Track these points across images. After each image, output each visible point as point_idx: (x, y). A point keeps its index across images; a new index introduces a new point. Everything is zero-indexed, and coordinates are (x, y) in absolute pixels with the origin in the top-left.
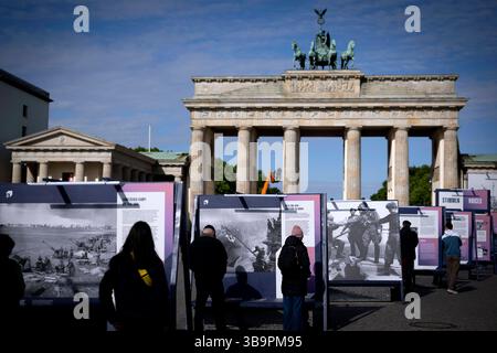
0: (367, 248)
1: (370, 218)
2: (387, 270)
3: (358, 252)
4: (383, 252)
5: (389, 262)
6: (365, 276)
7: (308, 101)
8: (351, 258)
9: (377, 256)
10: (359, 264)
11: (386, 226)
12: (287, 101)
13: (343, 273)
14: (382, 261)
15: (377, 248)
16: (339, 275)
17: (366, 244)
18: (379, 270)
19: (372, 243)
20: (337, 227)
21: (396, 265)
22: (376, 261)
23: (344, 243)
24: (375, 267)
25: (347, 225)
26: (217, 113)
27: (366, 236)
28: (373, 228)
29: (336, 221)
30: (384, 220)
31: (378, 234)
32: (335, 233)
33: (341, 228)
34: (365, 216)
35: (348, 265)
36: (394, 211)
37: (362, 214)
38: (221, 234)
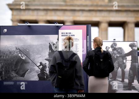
1: (119, 53)
4: (127, 75)
5: (131, 81)
7: (78, 6)
9: (123, 77)
10: (111, 83)
11: (129, 58)
12: (66, 5)
14: (126, 81)
17: (116, 69)
18: (124, 87)
19: (120, 69)
21: (136, 83)
22: (123, 81)
24: (122, 85)
26: (27, 12)
27: (116, 64)
28: (121, 59)
30: (128, 54)
31: (124, 63)
34: (115, 52)
36: (134, 48)
37: (113, 50)
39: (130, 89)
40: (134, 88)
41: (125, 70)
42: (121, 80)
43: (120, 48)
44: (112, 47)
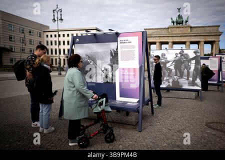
1: (185, 58)
3: (179, 74)
5: (195, 79)
6: (182, 86)
8: (175, 77)
11: (193, 62)
13: (171, 84)
14: (191, 79)
15: (188, 73)
16: (169, 85)
17: (182, 70)
18: (189, 83)
19: (186, 70)
20: (169, 62)
21: (198, 81)
22: (188, 79)
23: (172, 70)
24: (187, 82)
25: (174, 61)
27: (183, 66)
29: (169, 59)
30: (193, 59)
31: (189, 66)
32: (168, 65)
33: (171, 63)
35: (173, 80)
36: (197, 54)
37: (181, 56)
38: (86, 60)
39: (193, 86)
40: (197, 85)
41: (190, 71)
43: (187, 54)
44: (180, 53)
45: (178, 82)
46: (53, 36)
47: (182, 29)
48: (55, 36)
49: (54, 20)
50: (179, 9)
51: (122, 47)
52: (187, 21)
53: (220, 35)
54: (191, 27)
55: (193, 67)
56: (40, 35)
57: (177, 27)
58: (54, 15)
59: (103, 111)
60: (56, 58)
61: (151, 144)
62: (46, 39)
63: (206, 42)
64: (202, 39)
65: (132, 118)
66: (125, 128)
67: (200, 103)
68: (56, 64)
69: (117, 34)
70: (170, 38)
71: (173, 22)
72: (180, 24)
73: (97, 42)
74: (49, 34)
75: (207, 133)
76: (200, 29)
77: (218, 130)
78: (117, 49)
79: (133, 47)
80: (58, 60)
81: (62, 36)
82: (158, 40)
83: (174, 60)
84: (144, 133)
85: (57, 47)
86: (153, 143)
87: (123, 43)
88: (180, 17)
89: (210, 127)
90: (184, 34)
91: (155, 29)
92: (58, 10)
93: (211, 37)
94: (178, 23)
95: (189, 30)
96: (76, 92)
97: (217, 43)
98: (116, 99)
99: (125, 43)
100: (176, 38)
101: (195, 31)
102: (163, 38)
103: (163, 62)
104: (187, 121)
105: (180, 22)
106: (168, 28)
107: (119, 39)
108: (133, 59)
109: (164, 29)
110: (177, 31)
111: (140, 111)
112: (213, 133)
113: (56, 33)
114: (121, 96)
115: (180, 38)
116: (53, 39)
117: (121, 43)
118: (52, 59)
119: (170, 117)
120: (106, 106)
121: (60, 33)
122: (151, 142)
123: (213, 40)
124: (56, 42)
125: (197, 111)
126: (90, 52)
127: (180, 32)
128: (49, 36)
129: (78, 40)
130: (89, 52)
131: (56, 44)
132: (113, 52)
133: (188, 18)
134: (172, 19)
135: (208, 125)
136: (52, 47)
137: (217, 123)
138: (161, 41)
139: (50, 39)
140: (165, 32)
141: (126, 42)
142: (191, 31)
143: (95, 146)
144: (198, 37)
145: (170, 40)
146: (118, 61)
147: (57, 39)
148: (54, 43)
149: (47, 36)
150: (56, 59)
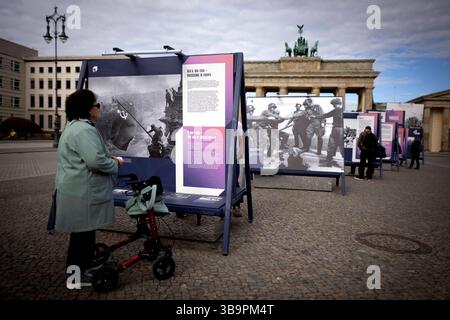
0: (310, 141)
1: (315, 113)
2: (329, 162)
3: (301, 144)
4: (325, 144)
5: (332, 153)
6: (307, 166)
8: (294, 149)
9: (319, 148)
11: (330, 120)
13: (286, 163)
14: (324, 153)
15: (320, 141)
16: (282, 165)
17: (309, 137)
18: (321, 162)
19: (315, 136)
20: (283, 120)
21: (339, 157)
22: (319, 153)
23: (288, 136)
24: (317, 158)
25: (292, 119)
27: (309, 129)
28: (318, 122)
29: (282, 115)
30: (329, 115)
31: (321, 128)
32: (281, 126)
34: (309, 111)
35: (291, 156)
36: (338, 106)
37: (307, 109)
38: (112, 109)
39: (329, 166)
40: (336, 164)
41: (323, 137)
42: (316, 151)
43: (317, 106)
44: (305, 104)
45: (301, 159)
46: (46, 70)
47: (304, 64)
48: (50, 70)
49: (48, 37)
50: (301, 28)
51: (190, 85)
52: (314, 51)
53: (374, 77)
54: (322, 62)
55: (328, 131)
56: (17, 67)
57: (297, 61)
58: (48, 28)
59: (151, 212)
60: (50, 113)
61: (249, 280)
62: (30, 76)
63: (349, 90)
64: (341, 84)
65: (210, 228)
66: (193, 248)
67: (341, 198)
68: (50, 127)
69: (181, 58)
70: (283, 80)
71: (289, 51)
72: (301, 54)
73: (138, 73)
74: (36, 66)
75: (361, 255)
76: (338, 65)
77: (380, 248)
78: (180, 88)
79: (215, 84)
80: (54, 118)
81: (64, 70)
82: (258, 83)
83: (294, 118)
84: (232, 257)
85: (52, 92)
86: (253, 277)
87: (193, 75)
88: (301, 42)
89: (366, 243)
90: (309, 73)
91: (255, 63)
92: (56, 16)
93: (359, 80)
94: (297, 53)
95: (319, 67)
96: (86, 171)
97: (368, 91)
98: (174, 190)
99: (197, 75)
100: (294, 80)
101: (329, 68)
102: (269, 80)
103: (271, 120)
104: (319, 233)
105: (301, 51)
106: (279, 62)
107: (186, 67)
108: (213, 108)
109: (272, 63)
110: (296, 68)
111: (227, 214)
112: (373, 253)
113: (53, 65)
114: (185, 185)
115: (301, 81)
116: (46, 76)
117: (189, 76)
118: (42, 117)
119: (286, 224)
120: (156, 202)
121: (60, 64)
122: (249, 275)
123: (362, 85)
124: (50, 82)
125: (338, 214)
126: (121, 93)
127: (301, 70)
128: (37, 70)
129: (96, 68)
130: (119, 93)
131: (50, 87)
132: (171, 93)
133: (316, 45)
134: (286, 45)
135: (362, 239)
136: (41, 92)
137: (377, 234)
138: (265, 85)
139: (37, 76)
140: (272, 69)
141: (199, 73)
142: (322, 68)
143: (127, 288)
144: (336, 80)
145: (282, 84)
146: (181, 112)
147: (52, 76)
148: (46, 85)
149: (33, 70)
150: (50, 117)
